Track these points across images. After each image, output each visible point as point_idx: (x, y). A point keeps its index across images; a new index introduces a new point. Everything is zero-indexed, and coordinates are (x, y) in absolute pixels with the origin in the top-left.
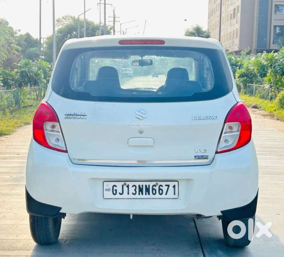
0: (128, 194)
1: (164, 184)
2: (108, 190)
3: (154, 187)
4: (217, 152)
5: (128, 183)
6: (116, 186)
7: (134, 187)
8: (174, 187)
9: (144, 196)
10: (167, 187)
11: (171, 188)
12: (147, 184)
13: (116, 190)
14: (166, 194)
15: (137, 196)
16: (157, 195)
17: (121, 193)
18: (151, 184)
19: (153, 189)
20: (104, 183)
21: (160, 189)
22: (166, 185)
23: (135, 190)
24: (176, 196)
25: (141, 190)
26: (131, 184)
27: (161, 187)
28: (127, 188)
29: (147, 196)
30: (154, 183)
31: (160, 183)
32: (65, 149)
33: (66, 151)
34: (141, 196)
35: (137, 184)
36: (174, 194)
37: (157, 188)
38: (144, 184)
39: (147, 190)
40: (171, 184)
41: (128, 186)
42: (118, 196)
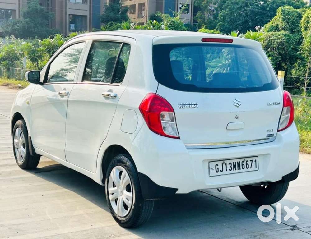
0: (226, 170)
1: (249, 159)
2: (212, 169)
3: (243, 163)
4: (278, 131)
5: (225, 162)
6: (218, 165)
7: (230, 164)
8: (255, 161)
9: (237, 171)
10: (251, 162)
11: (254, 162)
12: (238, 160)
13: (218, 168)
14: (251, 168)
15: (232, 171)
16: (246, 169)
17: (222, 170)
18: (241, 160)
19: (242, 165)
20: (210, 163)
21: (247, 164)
22: (250, 161)
23: (231, 167)
24: (257, 169)
25: (235, 166)
26: (228, 162)
27: (247, 163)
28: (225, 166)
29: (239, 171)
30: (242, 160)
31: (246, 159)
32: (178, 136)
33: (179, 138)
34: (235, 171)
35: (232, 161)
36: (256, 167)
37: (245, 163)
38: (236, 161)
39: (239, 166)
40: (254, 159)
41: (226, 164)
42: (220, 173)
